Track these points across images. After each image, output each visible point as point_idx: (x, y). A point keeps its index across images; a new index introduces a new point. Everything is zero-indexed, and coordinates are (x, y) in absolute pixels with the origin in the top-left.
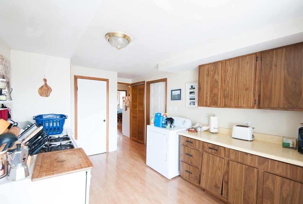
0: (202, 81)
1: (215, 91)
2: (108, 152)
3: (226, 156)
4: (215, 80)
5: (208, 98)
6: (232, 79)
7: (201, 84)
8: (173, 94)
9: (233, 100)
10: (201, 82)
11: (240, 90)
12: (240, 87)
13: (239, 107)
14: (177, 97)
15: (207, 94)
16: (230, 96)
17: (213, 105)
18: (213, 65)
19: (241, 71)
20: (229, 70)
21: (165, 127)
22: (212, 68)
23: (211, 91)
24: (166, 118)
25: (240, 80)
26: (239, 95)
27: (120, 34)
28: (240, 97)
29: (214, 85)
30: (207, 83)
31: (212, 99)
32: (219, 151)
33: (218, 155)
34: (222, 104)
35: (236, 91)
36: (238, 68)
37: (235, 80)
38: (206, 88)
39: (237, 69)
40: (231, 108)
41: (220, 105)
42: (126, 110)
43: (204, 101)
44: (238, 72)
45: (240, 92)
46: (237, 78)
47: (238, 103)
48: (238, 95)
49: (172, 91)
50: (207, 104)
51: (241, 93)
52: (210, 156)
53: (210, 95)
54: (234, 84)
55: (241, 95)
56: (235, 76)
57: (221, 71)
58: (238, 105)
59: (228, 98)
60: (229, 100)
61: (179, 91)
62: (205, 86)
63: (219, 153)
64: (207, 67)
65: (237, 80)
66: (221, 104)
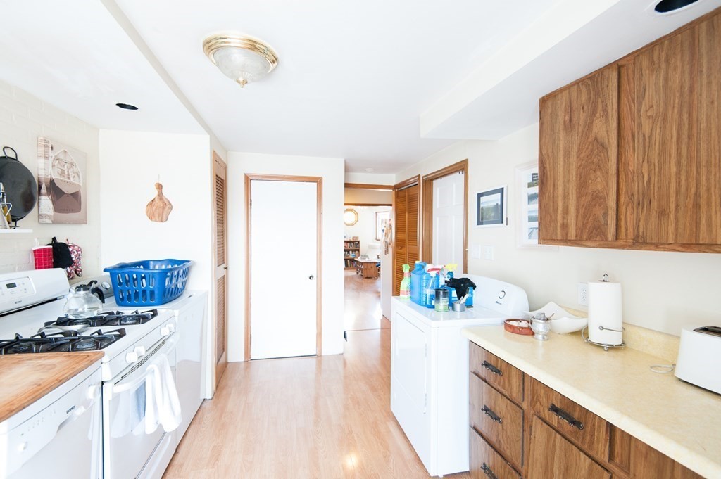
0: (550, 150)
1: (597, 183)
2: (321, 356)
3: (617, 461)
4: (596, 139)
5: (572, 210)
6: (664, 127)
7: (548, 162)
8: (481, 206)
9: (672, 216)
10: (546, 158)
11: (704, 171)
12: (703, 153)
13: (703, 247)
14: (493, 214)
15: (566, 196)
16: (659, 200)
17: (590, 238)
18: (587, 86)
19: (705, 81)
20: (650, 92)
21: (433, 307)
22: (584, 98)
23: (582, 185)
24: (448, 279)
25: (703, 126)
26: (697, 195)
27: (236, 37)
28: (703, 201)
29: (592, 162)
30: (567, 154)
31: (585, 216)
32: (589, 429)
33: (585, 447)
34: (626, 235)
35: (683, 177)
36: (691, 72)
37: (680, 126)
38: (564, 177)
39: (687, 76)
40: (665, 250)
41: (617, 237)
42: (387, 251)
43: (559, 225)
44: (691, 91)
45: (704, 178)
46: (685, 116)
47: (697, 225)
48: (693, 190)
49: (480, 195)
50: (567, 234)
51: (708, 179)
52: (555, 441)
53: (578, 200)
54: (674, 147)
55: (708, 190)
56: (676, 110)
57: (615, 100)
58: (697, 236)
59: (649, 210)
60: (654, 214)
61: (499, 195)
62: (561, 169)
63: (588, 438)
64: (564, 98)
65: (686, 127)
66: (623, 234)
